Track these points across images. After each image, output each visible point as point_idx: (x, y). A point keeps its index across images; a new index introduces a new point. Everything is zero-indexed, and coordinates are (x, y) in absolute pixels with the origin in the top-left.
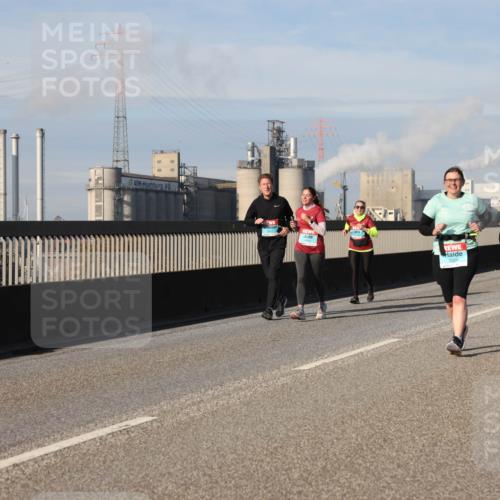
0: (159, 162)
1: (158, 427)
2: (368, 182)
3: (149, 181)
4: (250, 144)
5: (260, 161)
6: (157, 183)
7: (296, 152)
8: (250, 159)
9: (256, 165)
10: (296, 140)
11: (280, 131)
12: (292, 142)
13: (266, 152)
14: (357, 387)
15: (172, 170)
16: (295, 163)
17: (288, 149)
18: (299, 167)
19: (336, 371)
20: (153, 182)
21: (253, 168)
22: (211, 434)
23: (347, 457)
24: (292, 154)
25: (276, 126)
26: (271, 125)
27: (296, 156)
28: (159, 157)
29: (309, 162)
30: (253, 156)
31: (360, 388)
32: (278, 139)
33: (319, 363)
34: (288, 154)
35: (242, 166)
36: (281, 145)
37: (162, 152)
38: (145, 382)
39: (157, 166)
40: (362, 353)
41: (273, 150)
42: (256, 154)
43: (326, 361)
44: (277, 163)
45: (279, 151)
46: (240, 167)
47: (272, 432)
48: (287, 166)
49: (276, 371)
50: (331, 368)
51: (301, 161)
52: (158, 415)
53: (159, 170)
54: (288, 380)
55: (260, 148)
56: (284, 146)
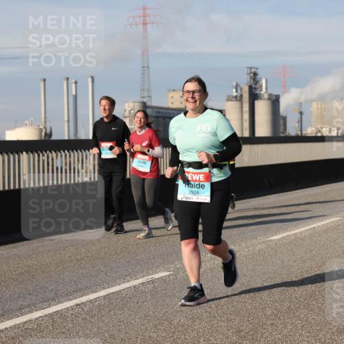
0: (172, 97)
1: (174, 279)
2: (318, 108)
3: (165, 111)
4: (234, 84)
5: (241, 96)
6: (171, 111)
7: (266, 89)
8: (235, 94)
9: (239, 99)
10: (266, 80)
11: (255, 74)
12: (264, 82)
13: (246, 89)
14: (311, 251)
15: (181, 103)
16: (266, 96)
17: (261, 87)
18: (269, 99)
19: (297, 240)
20: (168, 111)
21: (236, 100)
22: (210, 284)
23: (305, 300)
24: (264, 90)
25: (253, 70)
26: (249, 71)
27: (266, 92)
28: (172, 94)
29: (276, 96)
30: (237, 91)
31: (314, 252)
32: (254, 80)
33: (284, 235)
34: (261, 90)
35: (229, 99)
36: (256, 84)
37: (174, 90)
38: (164, 248)
39: (170, 100)
40: (314, 228)
41: (250, 87)
42: (239, 90)
43: (289, 233)
44: (254, 97)
45: (256, 89)
46: (228, 100)
47: (251, 283)
48: (261, 99)
49: (254, 241)
50: (293, 238)
51: (270, 95)
52: (174, 271)
53: (172, 103)
54: (262, 246)
55: (241, 86)
56: (258, 85)
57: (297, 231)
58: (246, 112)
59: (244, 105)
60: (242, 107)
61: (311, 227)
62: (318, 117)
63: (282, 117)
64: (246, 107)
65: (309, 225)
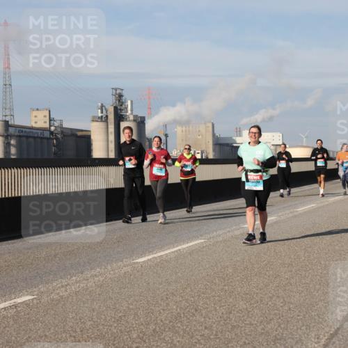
0: (36, 117)
1: (38, 303)
2: (182, 131)
3: (27, 130)
4: (100, 104)
5: (107, 116)
6: (35, 131)
7: (132, 110)
8: (100, 115)
9: (104, 119)
10: (132, 102)
11: (120, 96)
12: (129, 103)
13: (111, 110)
14: (176, 273)
15: (45, 122)
16: (131, 118)
17: (126, 108)
18: (134, 120)
19: (162, 263)
20: (31, 130)
21: (102, 121)
22: (75, 308)
23: (170, 322)
24: (129, 112)
25: (118, 92)
26: (114, 91)
27: (132, 114)
28: (35, 113)
29: (141, 117)
30: (102, 112)
31: (179, 274)
32: (119, 101)
33: (150, 257)
34: (127, 112)
35: (95, 119)
36: (121, 105)
37: (38, 110)
38: (27, 271)
39: (34, 119)
40: (180, 250)
41: (116, 108)
42: (104, 111)
43: (155, 255)
44: (119, 118)
45: (120, 110)
46: (93, 121)
47: (117, 306)
48: (126, 120)
49: (120, 263)
50: (159, 261)
51: (136, 117)
52: (37, 295)
53: (36, 123)
54: (128, 269)
55: (107, 107)
56: (123, 106)
57: (162, 253)
58: (111, 133)
59: (109, 126)
60: (107, 128)
61: (175, 249)
62: (182, 140)
63: (148, 139)
64: (112, 129)
65: (174, 247)
